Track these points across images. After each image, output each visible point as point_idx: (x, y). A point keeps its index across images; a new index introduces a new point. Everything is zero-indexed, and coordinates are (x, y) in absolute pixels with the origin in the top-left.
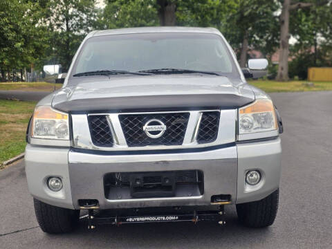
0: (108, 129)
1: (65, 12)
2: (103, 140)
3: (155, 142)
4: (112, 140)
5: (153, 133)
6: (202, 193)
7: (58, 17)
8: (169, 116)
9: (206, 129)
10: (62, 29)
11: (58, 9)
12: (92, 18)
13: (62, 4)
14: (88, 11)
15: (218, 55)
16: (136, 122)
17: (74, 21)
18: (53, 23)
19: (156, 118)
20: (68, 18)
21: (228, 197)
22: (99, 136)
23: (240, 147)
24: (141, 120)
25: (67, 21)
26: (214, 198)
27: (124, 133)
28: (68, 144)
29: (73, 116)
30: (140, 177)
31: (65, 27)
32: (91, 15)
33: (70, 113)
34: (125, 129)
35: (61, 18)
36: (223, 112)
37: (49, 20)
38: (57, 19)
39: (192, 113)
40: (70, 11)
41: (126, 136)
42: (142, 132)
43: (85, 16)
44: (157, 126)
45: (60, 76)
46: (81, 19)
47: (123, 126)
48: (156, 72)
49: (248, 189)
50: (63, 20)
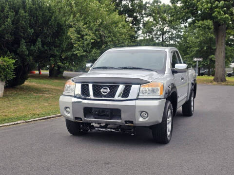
1: (161, 30)
2: (86, 94)
3: (105, 96)
4: (89, 95)
5: (104, 92)
6: (121, 119)
7: (157, 33)
8: (112, 86)
9: (126, 93)
10: (159, 40)
11: (157, 28)
12: (179, 33)
13: (160, 24)
14: (177, 28)
16: (99, 88)
17: (167, 35)
18: (154, 36)
19: (107, 87)
20: (163, 33)
21: (132, 122)
23: (137, 101)
25: (163, 35)
26: (126, 122)
28: (73, 95)
30: (97, 110)
31: (161, 39)
32: (179, 31)
35: (159, 33)
36: (133, 86)
37: (152, 34)
38: (156, 34)
39: (120, 85)
42: (100, 92)
43: (174, 32)
44: (106, 90)
46: (172, 34)
48: (125, 68)
49: (141, 119)
50: (160, 35)
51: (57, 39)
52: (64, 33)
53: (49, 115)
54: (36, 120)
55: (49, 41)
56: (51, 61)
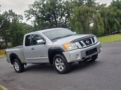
6: (97, 52)
19: (87, 40)
29: (76, 43)
30: (89, 51)
33: (74, 42)
39: (91, 38)
44: (88, 42)
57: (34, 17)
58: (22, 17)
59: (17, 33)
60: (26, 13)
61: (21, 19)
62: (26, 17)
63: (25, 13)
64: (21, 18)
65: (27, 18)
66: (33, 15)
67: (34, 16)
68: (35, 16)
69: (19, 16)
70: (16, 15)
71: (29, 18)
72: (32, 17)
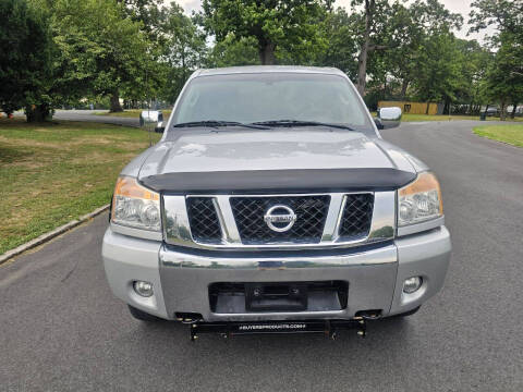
0: (215, 217)
2: (208, 232)
4: (219, 234)
5: (278, 225)
6: (344, 306)
10: (179, 65)
11: (175, 48)
12: (204, 56)
14: (200, 50)
15: (343, 100)
16: (254, 207)
18: (172, 59)
19: (283, 203)
22: (201, 227)
24: (262, 205)
25: (184, 58)
27: (237, 222)
28: (159, 237)
29: (166, 198)
31: (181, 63)
33: (162, 192)
34: (238, 217)
35: (178, 55)
36: (377, 195)
37: (168, 57)
38: (175, 56)
39: (333, 195)
40: (186, 49)
41: (240, 228)
42: (262, 221)
44: (284, 216)
45: (160, 125)
46: (195, 57)
47: (235, 212)
49: (407, 299)
50: (180, 58)
51: (32, 55)
52: (46, 42)
53: (51, 228)
54: (21, 252)
55: (16, 57)
56: (28, 98)
57: (498, 24)
58: (462, 19)
59: (436, 66)
60: (478, 11)
61: (455, 28)
62: (470, 22)
63: (474, 8)
64: (456, 24)
65: (474, 25)
66: (499, 16)
67: (498, 20)
68: (502, 20)
69: (454, 17)
70: (446, 13)
71: (482, 26)
72: (490, 22)
